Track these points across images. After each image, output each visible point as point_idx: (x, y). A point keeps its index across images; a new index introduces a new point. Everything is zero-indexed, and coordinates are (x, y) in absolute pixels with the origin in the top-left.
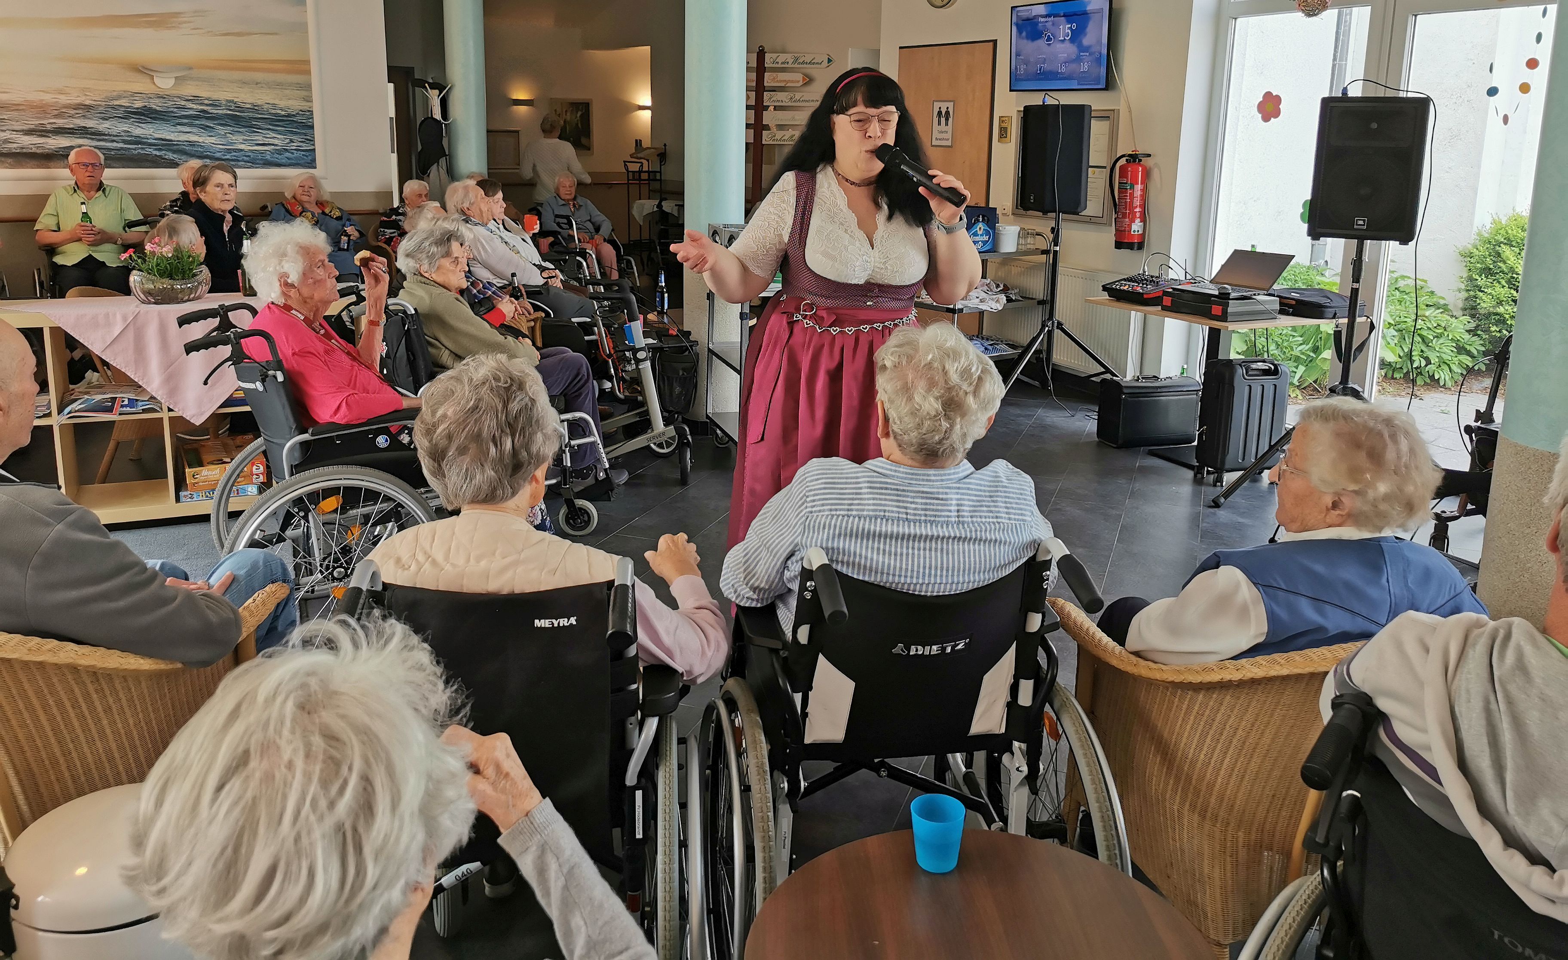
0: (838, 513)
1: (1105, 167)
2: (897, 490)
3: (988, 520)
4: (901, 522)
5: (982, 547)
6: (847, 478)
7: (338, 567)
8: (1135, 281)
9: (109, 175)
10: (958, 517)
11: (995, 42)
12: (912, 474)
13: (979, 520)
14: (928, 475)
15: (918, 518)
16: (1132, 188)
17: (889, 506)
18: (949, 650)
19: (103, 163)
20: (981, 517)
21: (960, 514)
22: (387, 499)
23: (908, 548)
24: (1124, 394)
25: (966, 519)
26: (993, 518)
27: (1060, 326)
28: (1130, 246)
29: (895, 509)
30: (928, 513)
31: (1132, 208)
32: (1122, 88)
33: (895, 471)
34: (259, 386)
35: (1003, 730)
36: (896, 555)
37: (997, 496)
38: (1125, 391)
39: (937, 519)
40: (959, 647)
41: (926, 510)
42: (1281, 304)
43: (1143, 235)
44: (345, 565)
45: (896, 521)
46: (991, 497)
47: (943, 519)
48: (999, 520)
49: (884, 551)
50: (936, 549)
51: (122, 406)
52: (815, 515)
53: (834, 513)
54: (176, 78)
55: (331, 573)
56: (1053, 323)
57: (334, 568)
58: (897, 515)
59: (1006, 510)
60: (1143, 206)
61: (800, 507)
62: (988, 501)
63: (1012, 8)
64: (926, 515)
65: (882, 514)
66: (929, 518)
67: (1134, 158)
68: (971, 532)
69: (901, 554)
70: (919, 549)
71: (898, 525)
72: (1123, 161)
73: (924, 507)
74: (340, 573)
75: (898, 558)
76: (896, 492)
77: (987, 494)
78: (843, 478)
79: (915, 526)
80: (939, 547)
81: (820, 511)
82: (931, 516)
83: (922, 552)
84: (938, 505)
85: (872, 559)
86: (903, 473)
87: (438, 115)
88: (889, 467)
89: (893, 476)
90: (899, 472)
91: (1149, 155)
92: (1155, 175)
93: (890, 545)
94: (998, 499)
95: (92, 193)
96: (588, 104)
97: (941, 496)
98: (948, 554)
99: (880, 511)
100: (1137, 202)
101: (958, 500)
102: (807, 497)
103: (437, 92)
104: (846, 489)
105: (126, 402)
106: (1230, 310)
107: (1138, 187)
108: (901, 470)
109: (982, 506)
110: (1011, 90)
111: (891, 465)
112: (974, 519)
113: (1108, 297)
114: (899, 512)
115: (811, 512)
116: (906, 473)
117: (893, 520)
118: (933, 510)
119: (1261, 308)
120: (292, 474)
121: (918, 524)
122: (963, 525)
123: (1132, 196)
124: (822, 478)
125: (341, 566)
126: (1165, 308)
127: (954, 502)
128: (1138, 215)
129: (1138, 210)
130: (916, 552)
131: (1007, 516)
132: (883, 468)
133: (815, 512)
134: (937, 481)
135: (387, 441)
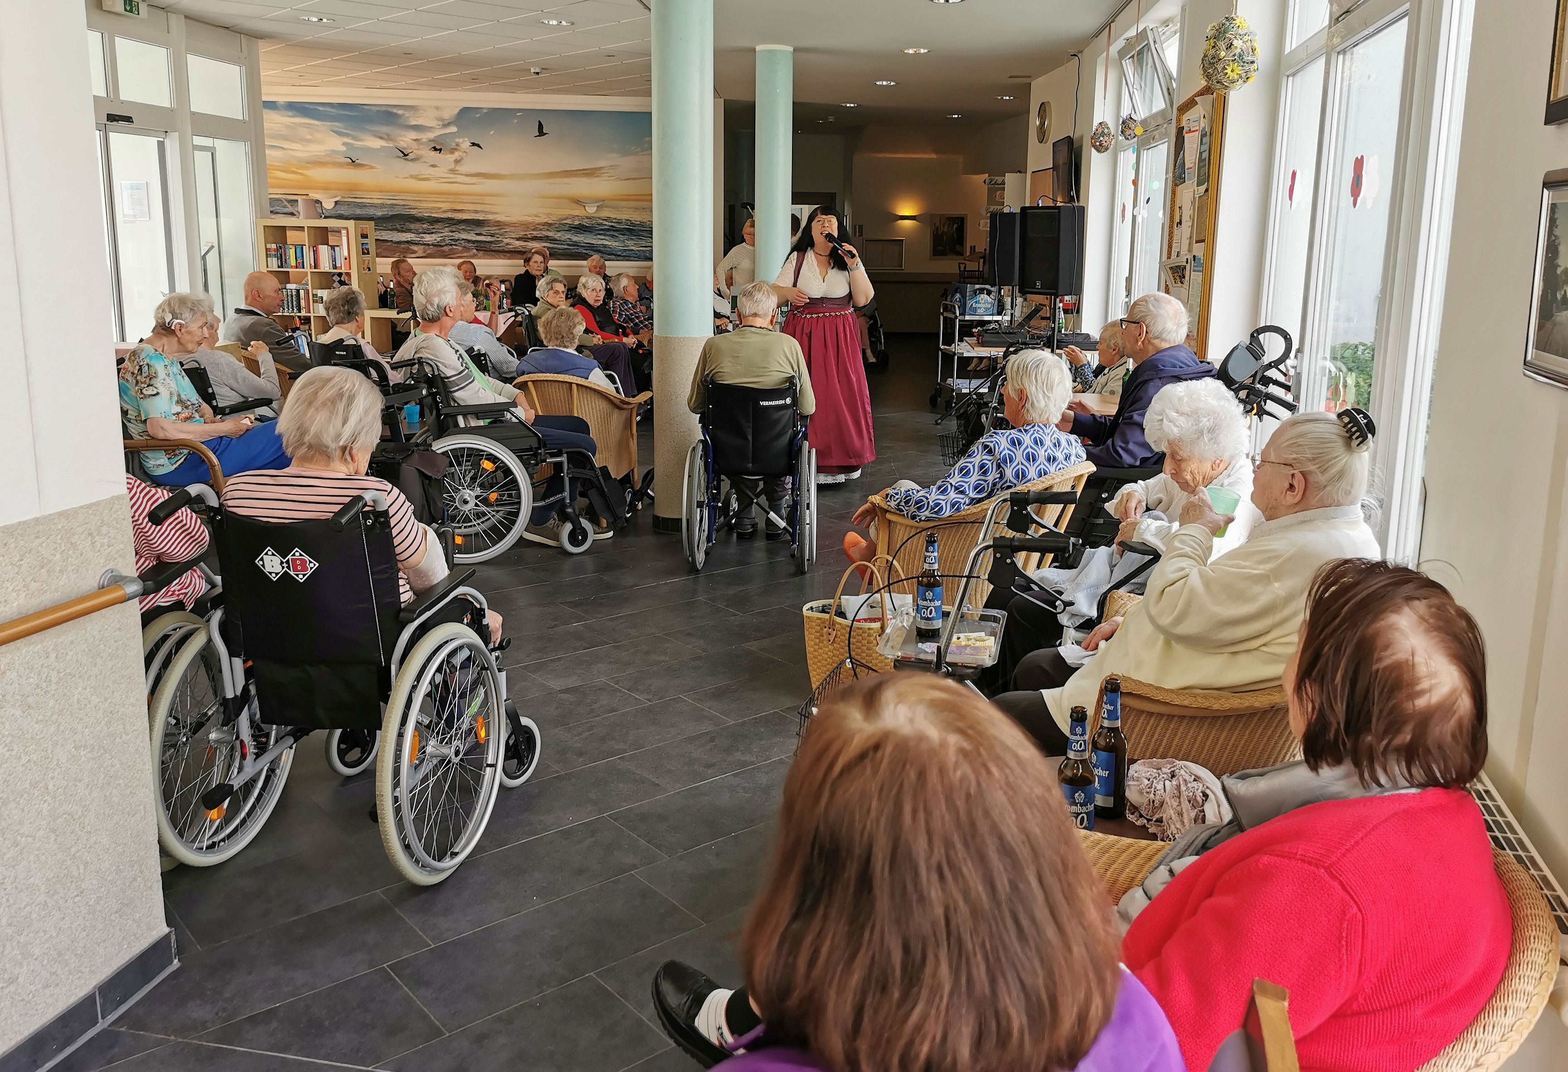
54: (598, 207)
96: (963, 218)
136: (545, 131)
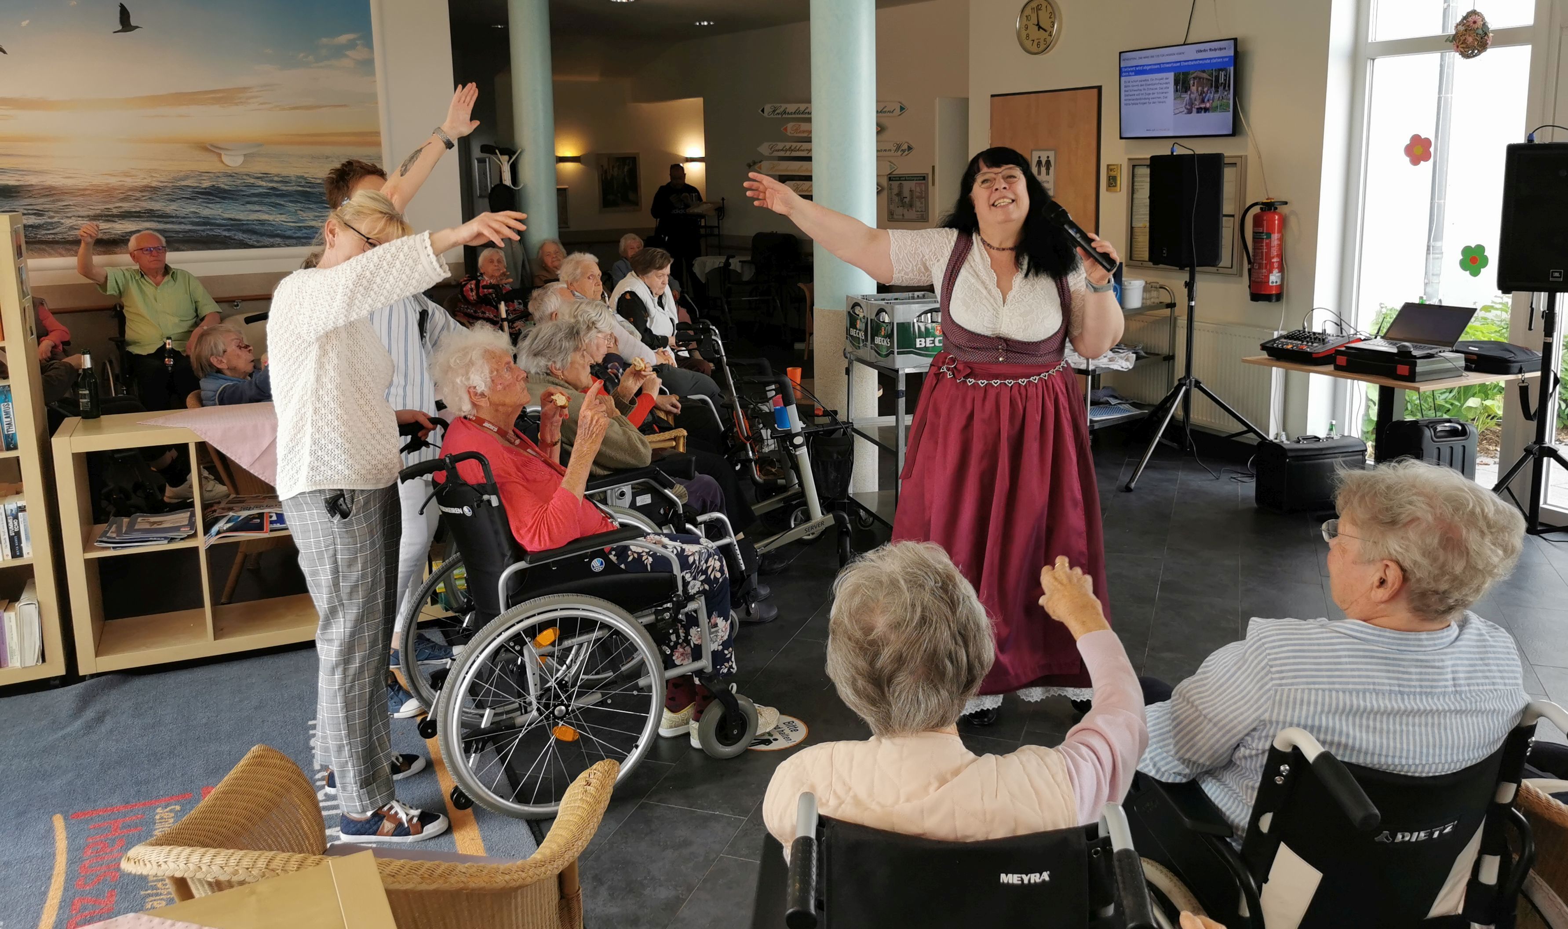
0: (1317, 686)
1: (1233, 216)
2: (1386, 658)
3: (1485, 688)
4: (1393, 695)
5: (1480, 719)
6: (1319, 645)
7: (559, 705)
8: (1297, 339)
9: (172, 258)
10: (1455, 686)
11: (1099, 88)
12: (1401, 639)
13: (1476, 688)
14: (1420, 640)
15: (1413, 690)
16: (1269, 236)
17: (1378, 677)
18: (1436, 835)
19: (164, 244)
20: (1478, 685)
21: (1457, 682)
22: (604, 626)
23: (1401, 724)
24: (1289, 457)
25: (1463, 689)
26: (1489, 685)
27: (1198, 384)
28: (1267, 298)
29: (1386, 681)
30: (1423, 683)
31: (1269, 258)
32: (1249, 133)
33: (1379, 636)
34: (467, 511)
35: (1460, 911)
36: (1388, 732)
37: (1489, 658)
38: (1290, 454)
39: (1434, 690)
40: (1447, 831)
41: (1421, 680)
42: (1466, 360)
43: (1281, 287)
44: (566, 702)
45: (1387, 695)
46: (1482, 659)
47: (1439, 690)
48: (1496, 687)
49: (1375, 728)
50: (1433, 725)
51: (272, 522)
52: (1286, 688)
53: (1312, 686)
54: (245, 155)
55: (553, 712)
56: (1191, 381)
57: (555, 706)
58: (1388, 688)
59: (1499, 674)
60: (1281, 256)
61: (1262, 678)
62: (1481, 665)
63: (1120, 53)
64: (1421, 687)
65: (1371, 687)
66: (1424, 690)
67: (1269, 207)
68: (1471, 703)
69: (1395, 732)
70: (1414, 725)
71: (1390, 700)
72: (1256, 210)
73: (1418, 677)
74: (561, 711)
75: (1391, 736)
76: (1385, 661)
77: (1477, 656)
78: (1314, 645)
79: (1409, 699)
80: (1436, 722)
81: (1292, 684)
82: (1427, 687)
83: (1417, 729)
84: (1434, 674)
85: (1361, 740)
86: (1389, 638)
87: (507, 180)
88: (1370, 631)
89: (1378, 642)
90: (1384, 636)
91: (1286, 203)
92: (1293, 222)
93: (1381, 722)
94: (1491, 662)
95: (159, 278)
96: (635, 158)
97: (1437, 664)
98: (1445, 729)
99: (1369, 684)
100: (1274, 252)
101: (1453, 666)
102: (1271, 667)
103: (506, 157)
104: (1320, 657)
105: (274, 518)
106: (1419, 369)
107: (1275, 237)
108: (1387, 634)
109: (1475, 671)
110: (1121, 138)
111: (1374, 629)
112: (1472, 688)
113: (1266, 356)
114: (1390, 685)
115: (1281, 685)
116: (1394, 638)
117: (1384, 694)
118: (1428, 680)
119: (1449, 365)
120: (508, 607)
121: (1412, 697)
122: (1461, 695)
123: (1269, 246)
124: (1288, 645)
125: (562, 704)
126: (1338, 368)
127: (1449, 670)
128: (1276, 265)
129: (1275, 260)
130: (1411, 728)
131: (1502, 681)
132: (1362, 632)
133: (1286, 685)
134: (1430, 646)
135: (602, 564)
136: (133, 22)
